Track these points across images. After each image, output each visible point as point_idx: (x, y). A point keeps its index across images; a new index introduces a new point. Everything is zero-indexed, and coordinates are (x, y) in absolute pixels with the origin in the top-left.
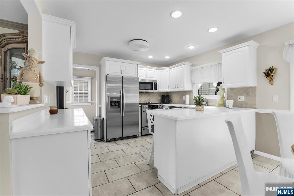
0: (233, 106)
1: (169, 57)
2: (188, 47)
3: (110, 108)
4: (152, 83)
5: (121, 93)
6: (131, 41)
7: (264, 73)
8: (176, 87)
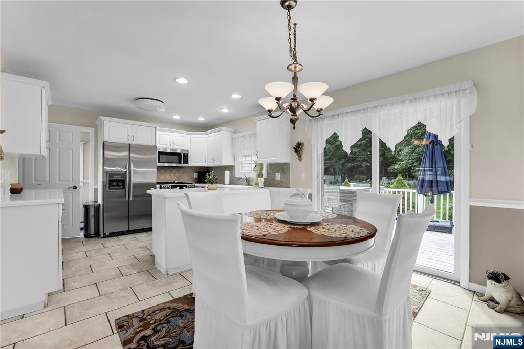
0: (265, 186)
1: (204, 119)
2: (220, 110)
3: (110, 189)
4: (181, 154)
5: (128, 167)
6: (138, 99)
7: (294, 148)
8: (214, 161)
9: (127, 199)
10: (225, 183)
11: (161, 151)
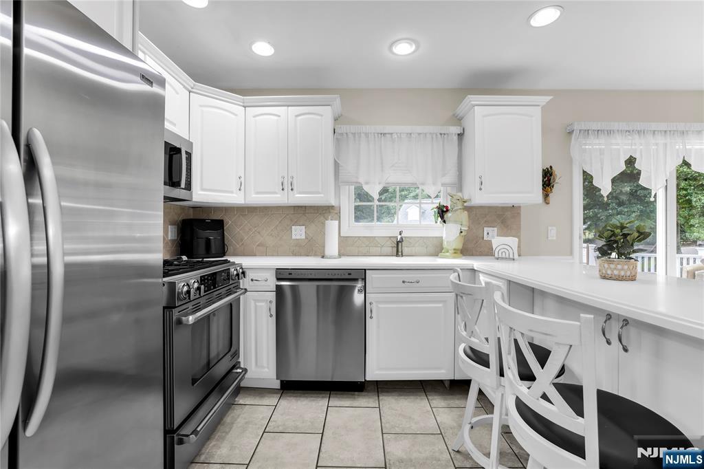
4: (180, 150)
8: (286, 189)
10: (327, 253)
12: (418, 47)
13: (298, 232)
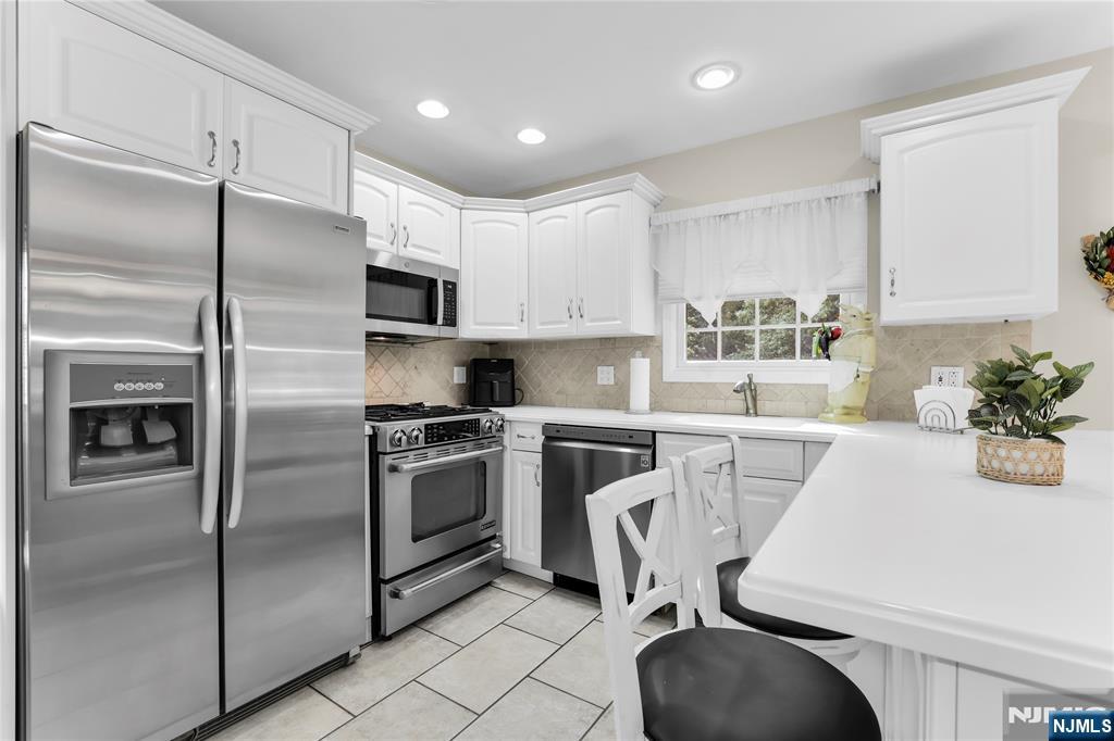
3: (75, 475)
4: (434, 282)
5: (212, 326)
8: (574, 317)
9: (208, 524)
10: (633, 405)
11: (381, 261)
12: (737, 77)
13: (606, 376)
